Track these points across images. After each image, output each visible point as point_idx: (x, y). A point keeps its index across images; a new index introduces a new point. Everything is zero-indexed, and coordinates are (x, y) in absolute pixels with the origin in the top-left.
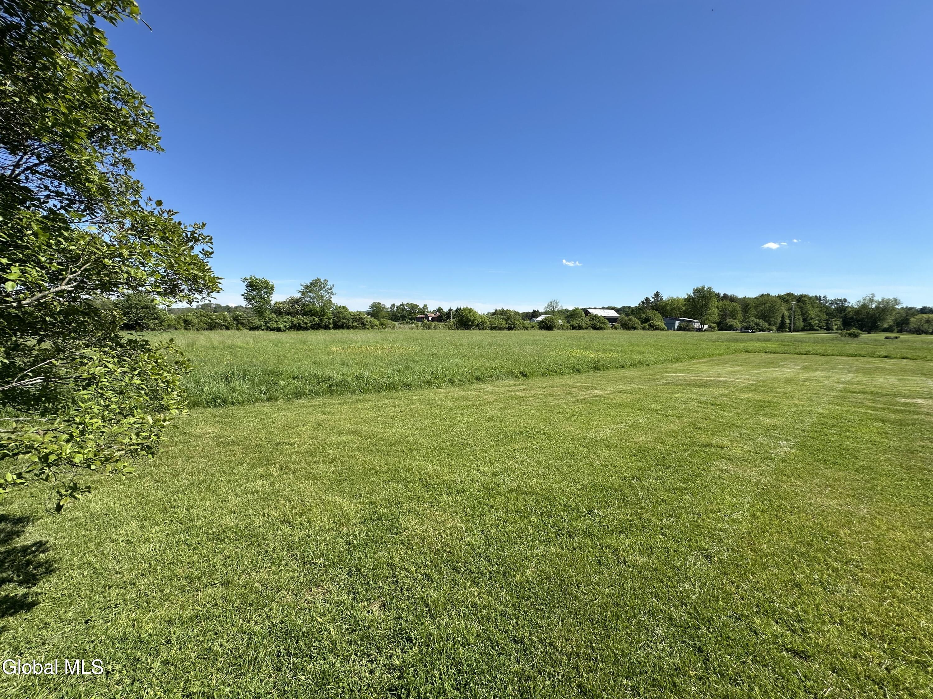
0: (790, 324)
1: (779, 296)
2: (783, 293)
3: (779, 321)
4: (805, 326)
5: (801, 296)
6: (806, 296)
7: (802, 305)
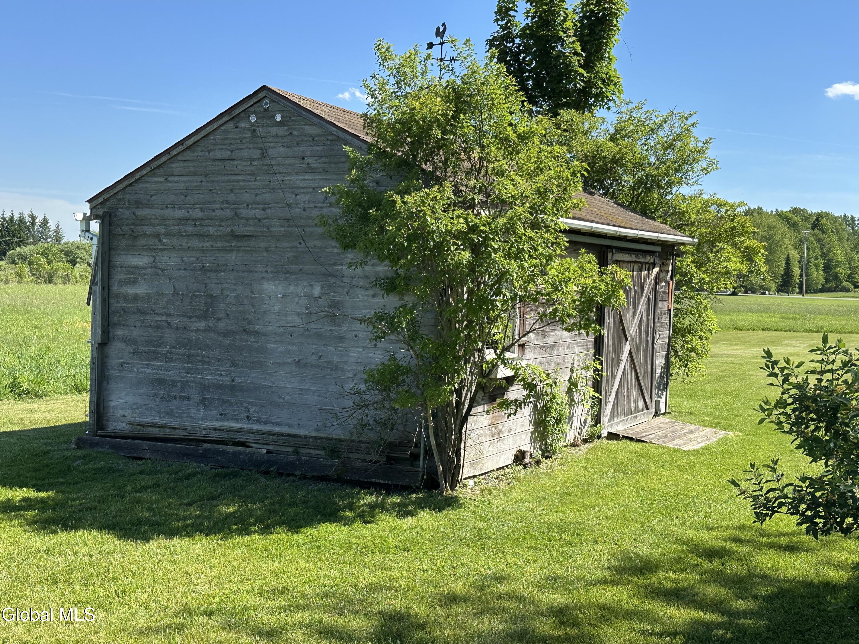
0: (801, 276)
1: (780, 215)
2: (786, 208)
3: (782, 271)
4: (827, 280)
5: (819, 216)
6: (827, 214)
7: (822, 236)
